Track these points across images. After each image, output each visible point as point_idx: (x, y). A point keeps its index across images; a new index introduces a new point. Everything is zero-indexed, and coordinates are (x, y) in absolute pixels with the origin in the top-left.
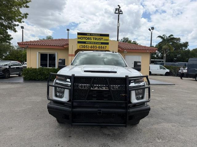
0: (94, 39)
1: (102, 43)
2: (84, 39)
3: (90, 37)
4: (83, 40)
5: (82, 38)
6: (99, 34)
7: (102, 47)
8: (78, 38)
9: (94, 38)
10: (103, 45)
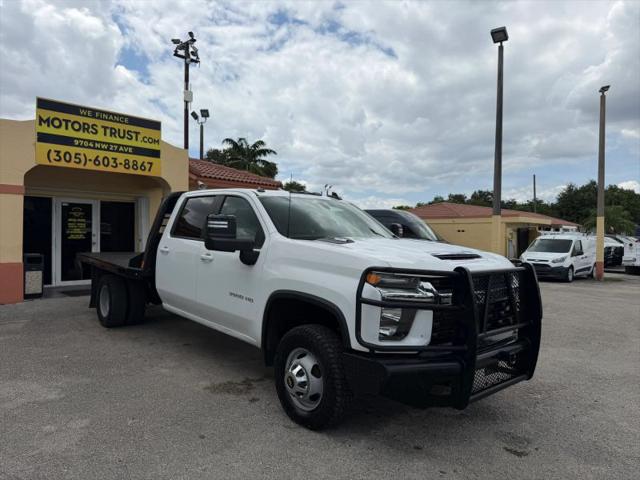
0: (108, 131)
1: (138, 151)
2: (67, 128)
3: (91, 121)
4: (62, 132)
5: (57, 123)
6: (124, 116)
7: (139, 165)
8: (41, 120)
9: (105, 128)
10: (140, 159)
